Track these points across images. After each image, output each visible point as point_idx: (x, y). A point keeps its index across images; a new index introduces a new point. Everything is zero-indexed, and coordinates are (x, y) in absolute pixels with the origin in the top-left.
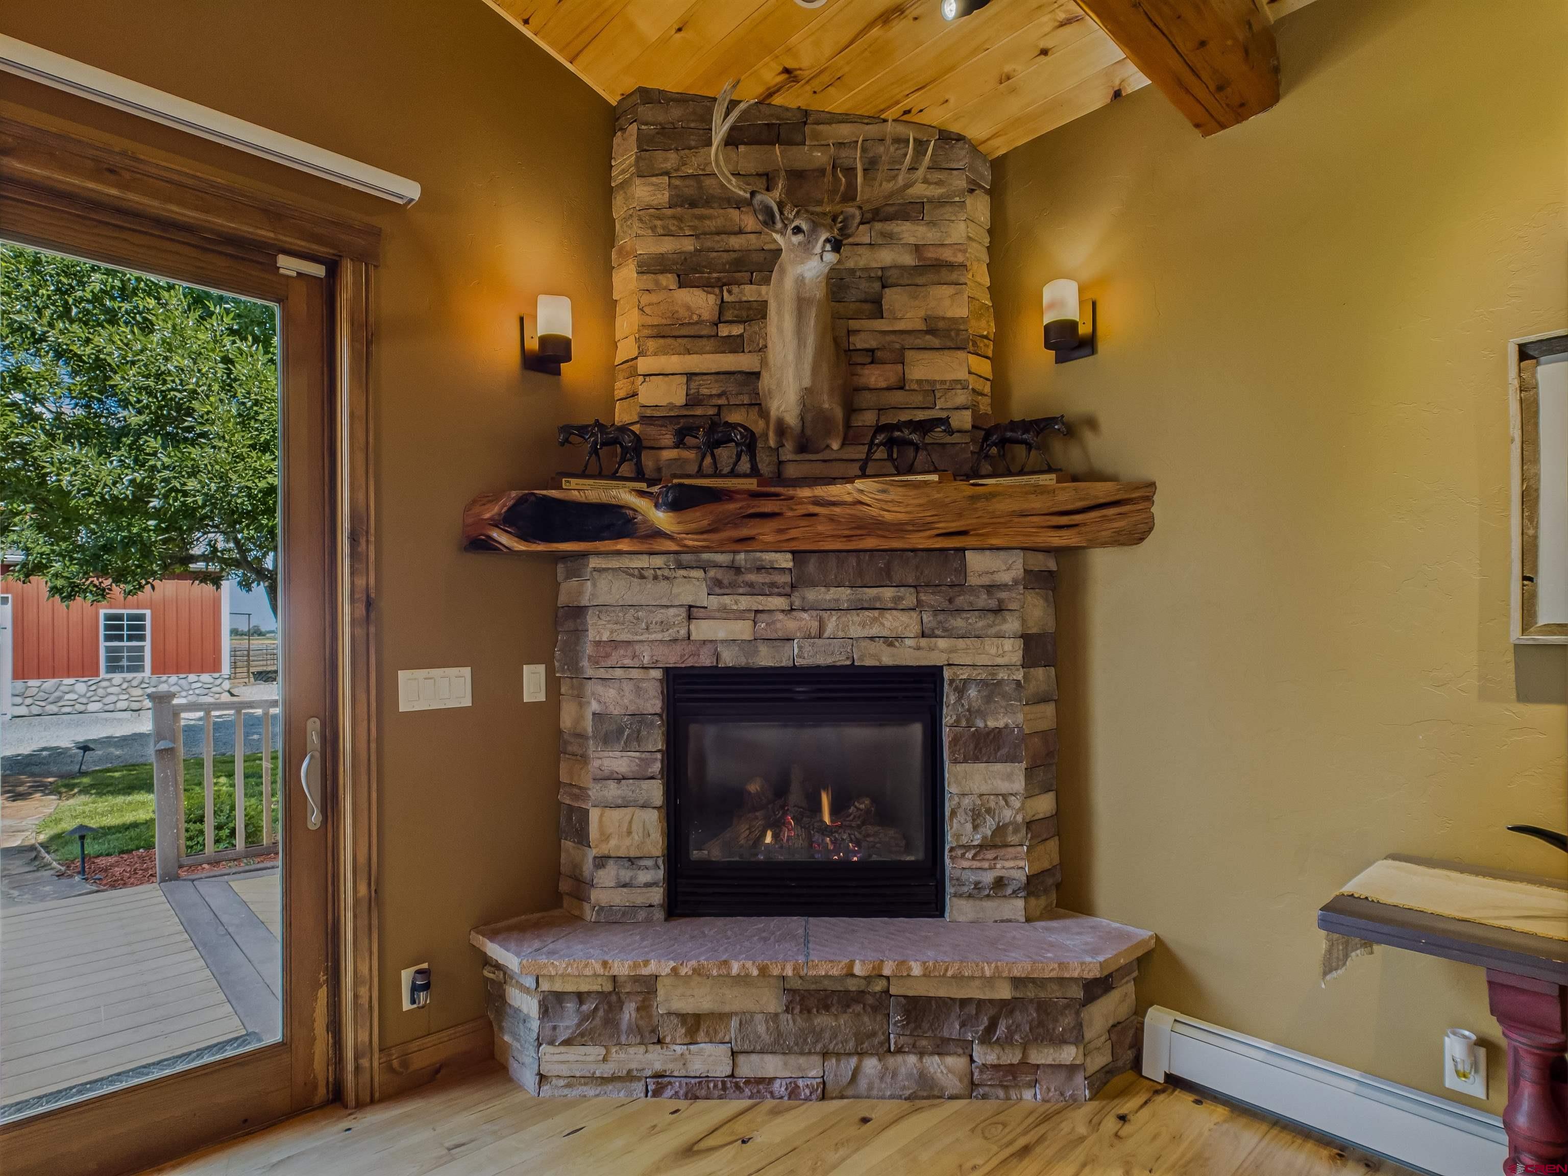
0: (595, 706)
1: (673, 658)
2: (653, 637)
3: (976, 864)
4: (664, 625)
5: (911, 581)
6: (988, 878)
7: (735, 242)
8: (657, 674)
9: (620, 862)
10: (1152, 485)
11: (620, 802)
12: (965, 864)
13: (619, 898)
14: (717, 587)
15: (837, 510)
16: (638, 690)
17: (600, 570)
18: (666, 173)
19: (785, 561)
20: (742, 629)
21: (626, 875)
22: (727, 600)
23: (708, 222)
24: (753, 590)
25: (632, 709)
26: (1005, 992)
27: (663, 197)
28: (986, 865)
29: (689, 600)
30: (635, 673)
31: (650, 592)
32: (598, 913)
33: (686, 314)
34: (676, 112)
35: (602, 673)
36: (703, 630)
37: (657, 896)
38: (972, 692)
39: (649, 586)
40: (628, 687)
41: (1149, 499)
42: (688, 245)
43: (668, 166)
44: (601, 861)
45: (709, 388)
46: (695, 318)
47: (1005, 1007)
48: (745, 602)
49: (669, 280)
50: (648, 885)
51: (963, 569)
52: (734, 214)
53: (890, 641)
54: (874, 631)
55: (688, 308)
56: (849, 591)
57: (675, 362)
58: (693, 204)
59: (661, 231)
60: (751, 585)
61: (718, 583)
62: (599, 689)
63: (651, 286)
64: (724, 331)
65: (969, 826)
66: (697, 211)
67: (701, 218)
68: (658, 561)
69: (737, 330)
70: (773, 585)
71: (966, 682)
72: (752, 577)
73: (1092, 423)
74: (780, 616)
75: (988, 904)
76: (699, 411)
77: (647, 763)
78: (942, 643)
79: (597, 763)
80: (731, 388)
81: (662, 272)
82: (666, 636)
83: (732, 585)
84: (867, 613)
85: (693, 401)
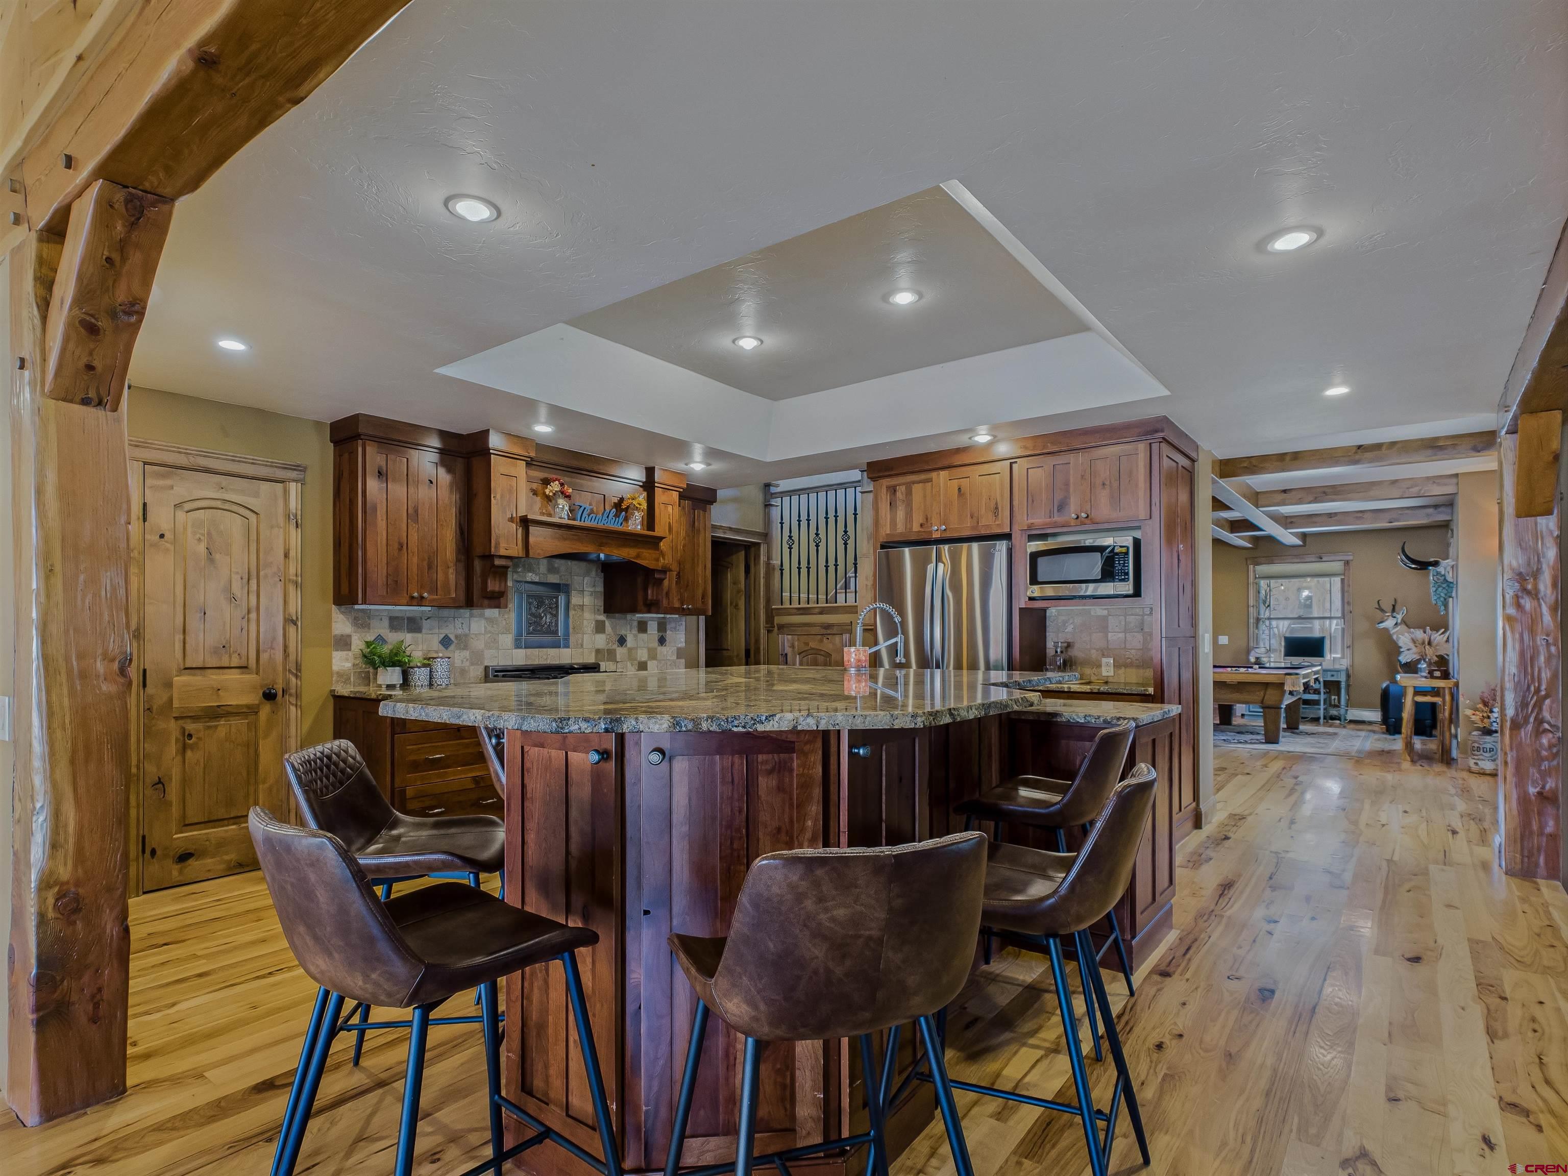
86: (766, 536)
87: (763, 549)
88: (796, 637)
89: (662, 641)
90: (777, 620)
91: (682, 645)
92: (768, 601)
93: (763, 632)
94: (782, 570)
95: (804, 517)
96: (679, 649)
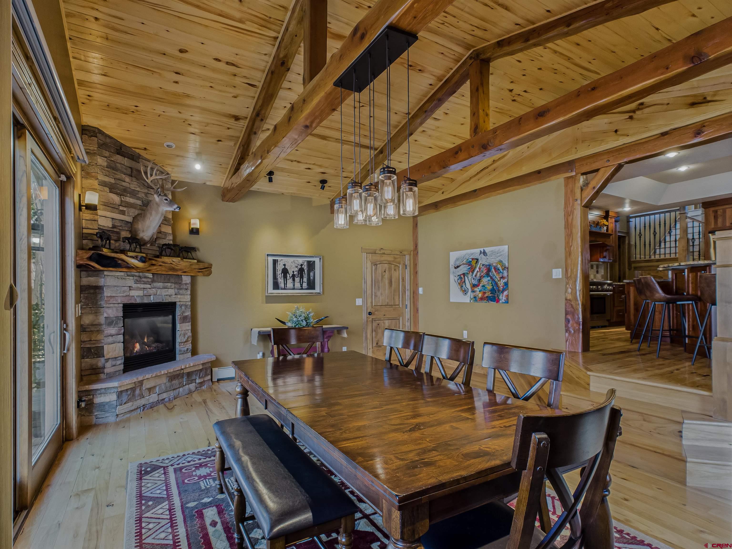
0: (105, 315)
1: (126, 301)
2: (121, 295)
3: (183, 346)
4: (124, 292)
5: (173, 282)
6: (185, 349)
7: (124, 184)
8: (122, 305)
9: (113, 359)
10: (212, 265)
11: (112, 342)
12: (182, 346)
13: (112, 370)
14: (136, 282)
15: (166, 265)
16: (117, 310)
17: (108, 275)
18: (106, 157)
19: (150, 276)
20: (141, 293)
21: (114, 363)
22: (139, 285)
23: (116, 176)
24: (145, 283)
25: (116, 316)
26: (201, 367)
27: (105, 164)
28: (185, 346)
29: (129, 285)
30: (116, 305)
31: (120, 283)
32: (106, 376)
33: (112, 201)
34: (108, 140)
35: (108, 305)
36: (133, 293)
37: (122, 367)
38: (183, 308)
39: (120, 280)
40: (114, 309)
41: (211, 267)
42: (113, 181)
43: (106, 155)
44: (107, 360)
45: (117, 224)
46: (115, 203)
47: (201, 370)
48: (142, 286)
49: (107, 189)
50: (120, 364)
51: (182, 280)
52: (124, 176)
53: (170, 296)
54: (167, 294)
55: (113, 199)
56: (162, 284)
57: (109, 214)
58: (113, 169)
59: (104, 174)
60: (144, 281)
61: (137, 280)
62: (107, 310)
63: (102, 190)
64: (121, 208)
65: (183, 338)
66: (113, 171)
67: (114, 173)
68: (122, 274)
69: (125, 209)
70: (148, 281)
71: (182, 305)
72: (144, 279)
73: (198, 250)
74: (149, 290)
75: (185, 355)
76: (115, 230)
77: (120, 330)
78: (179, 296)
79: (106, 332)
80: (123, 225)
81: (105, 186)
82: (125, 295)
83: (140, 281)
84: (165, 289)
85: (114, 226)
86: (628, 233)
87: (627, 239)
88: (643, 271)
89: (597, 272)
90: (633, 265)
91: (603, 274)
92: (629, 258)
93: (627, 270)
94: (635, 246)
95: (647, 225)
96: (602, 275)
